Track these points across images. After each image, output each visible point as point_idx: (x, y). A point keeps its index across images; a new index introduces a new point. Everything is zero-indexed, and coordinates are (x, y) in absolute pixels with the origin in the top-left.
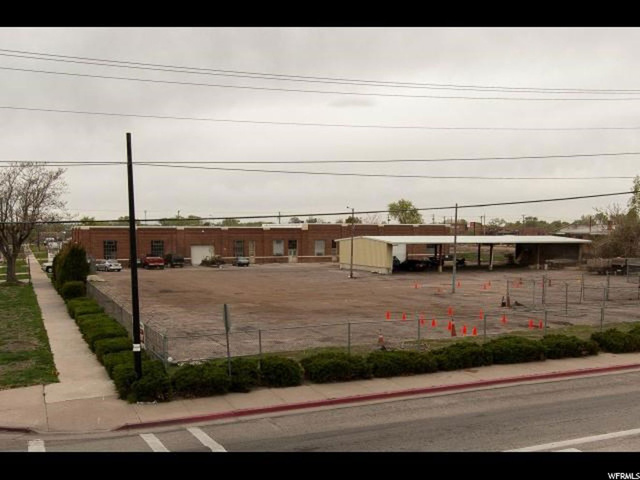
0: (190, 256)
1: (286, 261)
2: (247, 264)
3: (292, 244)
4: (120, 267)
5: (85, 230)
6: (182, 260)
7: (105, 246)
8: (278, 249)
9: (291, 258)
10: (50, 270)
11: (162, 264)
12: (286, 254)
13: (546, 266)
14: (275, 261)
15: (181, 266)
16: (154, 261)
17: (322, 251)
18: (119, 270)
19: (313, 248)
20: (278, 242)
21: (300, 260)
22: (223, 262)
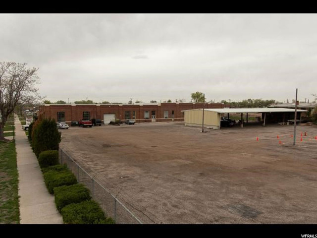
0: (103, 119)
1: (150, 121)
2: (133, 124)
3: (153, 113)
4: (68, 126)
5: (47, 107)
6: (101, 122)
7: (58, 115)
8: (147, 115)
9: (153, 120)
10: (27, 129)
11: (91, 124)
12: (150, 118)
13: (288, 123)
14: (146, 121)
15: (100, 125)
16: (87, 123)
17: (167, 116)
18: (67, 128)
19: (163, 115)
20: (147, 112)
21: (157, 121)
22: (122, 123)
